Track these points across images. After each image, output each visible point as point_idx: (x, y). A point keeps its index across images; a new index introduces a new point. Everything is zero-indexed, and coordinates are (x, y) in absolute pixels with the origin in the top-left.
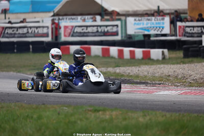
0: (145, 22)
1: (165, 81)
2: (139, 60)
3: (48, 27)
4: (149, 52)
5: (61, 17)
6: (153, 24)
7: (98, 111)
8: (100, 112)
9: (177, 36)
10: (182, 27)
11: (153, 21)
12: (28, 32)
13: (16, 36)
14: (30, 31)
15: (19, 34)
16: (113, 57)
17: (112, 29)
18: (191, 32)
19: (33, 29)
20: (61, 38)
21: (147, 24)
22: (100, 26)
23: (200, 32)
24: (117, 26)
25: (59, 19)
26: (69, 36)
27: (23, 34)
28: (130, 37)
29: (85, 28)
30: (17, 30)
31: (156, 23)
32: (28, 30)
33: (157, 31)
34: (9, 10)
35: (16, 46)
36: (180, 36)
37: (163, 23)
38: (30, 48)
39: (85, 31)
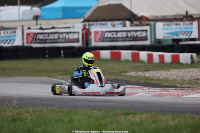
0: (174, 27)
1: (194, 84)
2: (168, 64)
3: (78, 33)
4: (178, 56)
5: (91, 23)
6: (182, 28)
7: (128, 114)
8: (131, 116)
11: (182, 25)
12: (59, 38)
13: (48, 41)
14: (61, 37)
15: (50, 39)
16: (142, 62)
17: (142, 34)
19: (64, 35)
20: (91, 43)
21: (176, 28)
22: (130, 31)
24: (146, 31)
25: (89, 25)
26: (99, 41)
27: (54, 39)
28: (159, 41)
29: (115, 33)
30: (48, 36)
31: (185, 28)
32: (59, 35)
33: (186, 36)
34: (40, 16)
35: (47, 51)
37: (192, 28)
38: (61, 53)
39: (115, 36)
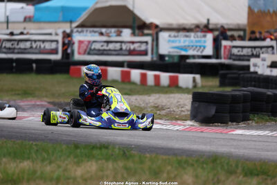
0: (183, 39)
2: (164, 87)
3: (57, 41)
4: (177, 77)
5: (80, 29)
6: (192, 42)
9: (221, 58)
10: (228, 48)
11: (192, 38)
12: (31, 47)
13: (16, 51)
14: (34, 46)
15: (20, 48)
16: (134, 83)
17: (140, 47)
18: (239, 54)
19: (38, 43)
20: (73, 56)
21: (185, 41)
22: (126, 43)
23: (250, 54)
24: (147, 43)
26: (84, 53)
27: (25, 49)
29: (105, 44)
30: (18, 44)
31: (196, 41)
32: (31, 44)
33: (197, 51)
34: (33, 17)
35: (14, 64)
36: (225, 58)
37: (205, 42)
38: (32, 67)
39: (105, 47)
